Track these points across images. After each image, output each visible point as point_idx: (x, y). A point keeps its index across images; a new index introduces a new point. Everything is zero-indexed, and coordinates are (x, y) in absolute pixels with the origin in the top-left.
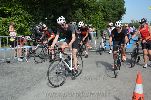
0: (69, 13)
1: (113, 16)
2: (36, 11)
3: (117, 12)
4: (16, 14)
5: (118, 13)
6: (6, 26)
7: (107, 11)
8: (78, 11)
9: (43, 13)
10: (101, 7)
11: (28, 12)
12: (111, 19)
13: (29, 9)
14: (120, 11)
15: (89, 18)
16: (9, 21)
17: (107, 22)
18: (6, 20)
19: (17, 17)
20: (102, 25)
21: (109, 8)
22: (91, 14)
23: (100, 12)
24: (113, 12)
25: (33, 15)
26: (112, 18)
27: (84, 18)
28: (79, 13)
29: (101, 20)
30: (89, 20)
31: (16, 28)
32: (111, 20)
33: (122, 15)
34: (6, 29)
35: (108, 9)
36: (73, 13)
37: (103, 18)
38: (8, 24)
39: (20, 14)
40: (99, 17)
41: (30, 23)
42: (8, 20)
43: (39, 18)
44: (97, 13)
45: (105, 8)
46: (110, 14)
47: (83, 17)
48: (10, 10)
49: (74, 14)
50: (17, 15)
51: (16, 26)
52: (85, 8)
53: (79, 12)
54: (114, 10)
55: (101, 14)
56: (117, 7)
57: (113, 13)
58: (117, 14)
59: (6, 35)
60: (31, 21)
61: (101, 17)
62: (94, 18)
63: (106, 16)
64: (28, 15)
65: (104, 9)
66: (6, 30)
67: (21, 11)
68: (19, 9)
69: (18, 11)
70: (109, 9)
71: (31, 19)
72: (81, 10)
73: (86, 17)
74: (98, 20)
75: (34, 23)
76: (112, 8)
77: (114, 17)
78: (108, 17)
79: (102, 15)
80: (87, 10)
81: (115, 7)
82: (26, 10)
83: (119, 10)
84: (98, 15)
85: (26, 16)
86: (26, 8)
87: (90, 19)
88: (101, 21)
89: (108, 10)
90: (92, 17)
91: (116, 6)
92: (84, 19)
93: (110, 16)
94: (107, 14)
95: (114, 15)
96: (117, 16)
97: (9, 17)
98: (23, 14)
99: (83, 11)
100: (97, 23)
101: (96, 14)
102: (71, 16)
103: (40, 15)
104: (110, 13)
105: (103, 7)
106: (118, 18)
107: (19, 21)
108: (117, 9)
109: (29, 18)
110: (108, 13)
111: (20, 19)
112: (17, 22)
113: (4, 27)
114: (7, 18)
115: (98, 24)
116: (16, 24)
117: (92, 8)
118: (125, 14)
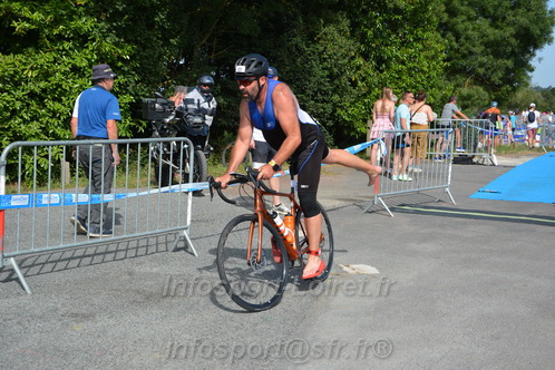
0: (295, 36)
1: (492, 53)
2: (151, 26)
3: (511, 30)
4: (60, 38)
5: (516, 36)
6: (19, 93)
7: (460, 27)
8: (331, 29)
9: (179, 32)
10: (434, 9)
11: (115, 28)
12: (482, 65)
13: (121, 14)
14: (527, 29)
15: (380, 61)
16: (32, 69)
17: (460, 79)
18: (17, 63)
19: (64, 50)
20: (439, 97)
21: (473, 13)
22: (394, 43)
23: (429, 34)
24: (493, 33)
25: (136, 42)
26: (485, 59)
27: (360, 61)
28: (336, 34)
29: (435, 69)
30: (381, 72)
31: (60, 101)
32: (481, 71)
33: (536, 47)
34: (18, 105)
35: (464, 17)
36: (312, 38)
37: (444, 61)
38: (26, 82)
39: (82, 39)
40: (426, 57)
41: (121, 79)
42: (25, 64)
43: (161, 55)
44: (417, 39)
45: (452, 12)
46: (478, 43)
47: (353, 58)
48: (37, 16)
49: (314, 42)
50: (68, 40)
51: (62, 94)
52: (365, 12)
53: (340, 31)
54: (495, 21)
55: (436, 42)
56: (513, 8)
57: (492, 38)
58: (513, 41)
59: (14, 133)
60: (124, 73)
61: (433, 58)
62: (403, 63)
63: (457, 51)
64: (116, 44)
65: (445, 17)
66: (14, 113)
67: (85, 23)
68: (74, 12)
69: (73, 25)
70: (470, 19)
71: (124, 61)
72: (345, 24)
73: (365, 56)
74: (423, 71)
75: (137, 82)
76: (483, 12)
77: (497, 55)
78: (464, 57)
79: (439, 47)
80: (374, 24)
81: (500, 5)
82: (108, 20)
83: (523, 21)
84: (421, 46)
85: (107, 47)
86: (106, 11)
87: (388, 68)
88: (434, 74)
89: (467, 23)
90: (397, 57)
91: (506, 4)
92: (358, 68)
93: (475, 49)
94: (462, 40)
95: (495, 48)
96: (509, 49)
97: (30, 50)
98: (94, 40)
99: (354, 26)
100: (413, 87)
101: (415, 40)
102: (301, 52)
103: (166, 42)
104: (476, 34)
105: (444, 8)
106: (516, 64)
107: (75, 69)
108: (511, 18)
109: (120, 58)
110: (467, 38)
111: (78, 59)
112: (64, 73)
113: (8, 98)
114: (20, 57)
115: (421, 88)
116: (60, 86)
117: (397, 10)
118: (550, 41)
